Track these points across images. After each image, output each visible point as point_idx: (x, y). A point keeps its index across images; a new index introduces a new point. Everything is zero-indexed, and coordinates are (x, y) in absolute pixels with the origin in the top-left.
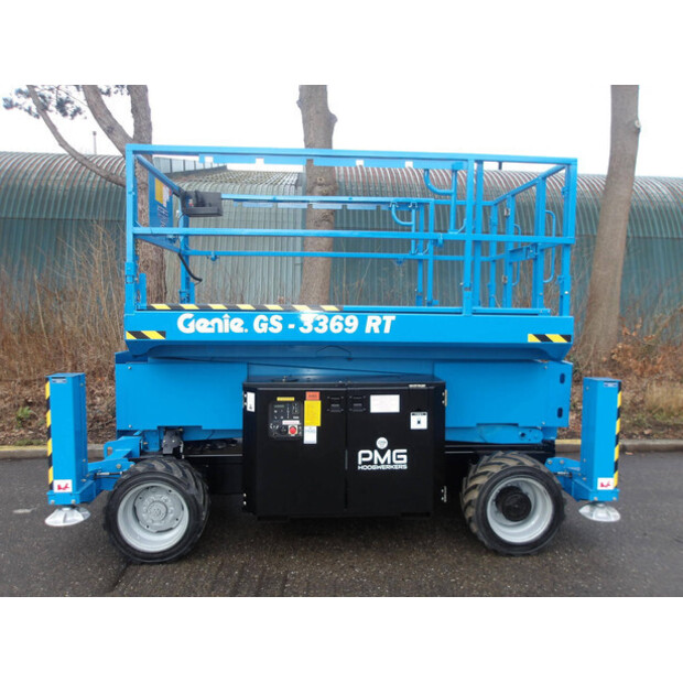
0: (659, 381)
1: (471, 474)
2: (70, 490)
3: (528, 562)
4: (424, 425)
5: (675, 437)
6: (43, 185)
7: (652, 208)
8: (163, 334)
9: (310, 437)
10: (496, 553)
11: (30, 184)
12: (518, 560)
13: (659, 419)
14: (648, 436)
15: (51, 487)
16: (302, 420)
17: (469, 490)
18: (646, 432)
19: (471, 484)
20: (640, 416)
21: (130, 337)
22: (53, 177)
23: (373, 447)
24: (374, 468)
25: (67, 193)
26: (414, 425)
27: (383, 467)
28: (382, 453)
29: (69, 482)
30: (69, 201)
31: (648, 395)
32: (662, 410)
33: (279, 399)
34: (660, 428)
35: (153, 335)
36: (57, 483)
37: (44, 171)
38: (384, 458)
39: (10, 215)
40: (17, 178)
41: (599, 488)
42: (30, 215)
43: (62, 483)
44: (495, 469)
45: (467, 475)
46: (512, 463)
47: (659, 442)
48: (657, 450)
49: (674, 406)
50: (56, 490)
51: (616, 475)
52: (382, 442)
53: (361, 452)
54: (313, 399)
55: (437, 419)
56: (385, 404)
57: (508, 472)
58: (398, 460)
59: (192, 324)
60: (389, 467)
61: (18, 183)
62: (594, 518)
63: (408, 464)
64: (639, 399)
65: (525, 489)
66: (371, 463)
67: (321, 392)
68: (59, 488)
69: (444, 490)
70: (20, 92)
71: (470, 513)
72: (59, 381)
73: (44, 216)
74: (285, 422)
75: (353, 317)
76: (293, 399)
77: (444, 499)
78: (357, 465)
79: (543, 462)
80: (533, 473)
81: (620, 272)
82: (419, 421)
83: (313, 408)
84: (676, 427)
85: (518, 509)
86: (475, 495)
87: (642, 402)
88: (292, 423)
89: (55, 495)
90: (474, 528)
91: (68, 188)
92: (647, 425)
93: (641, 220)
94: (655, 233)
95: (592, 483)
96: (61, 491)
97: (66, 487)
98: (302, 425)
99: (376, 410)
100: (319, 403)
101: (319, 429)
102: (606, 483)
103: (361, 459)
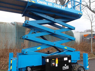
23: (64, 66)
27: (66, 69)
33: (53, 60)
38: (66, 67)
56: (66, 59)
67: (58, 58)
88: (54, 63)
99: (64, 60)
100: (58, 60)
101: (58, 64)
102: (88, 67)
103: (63, 68)
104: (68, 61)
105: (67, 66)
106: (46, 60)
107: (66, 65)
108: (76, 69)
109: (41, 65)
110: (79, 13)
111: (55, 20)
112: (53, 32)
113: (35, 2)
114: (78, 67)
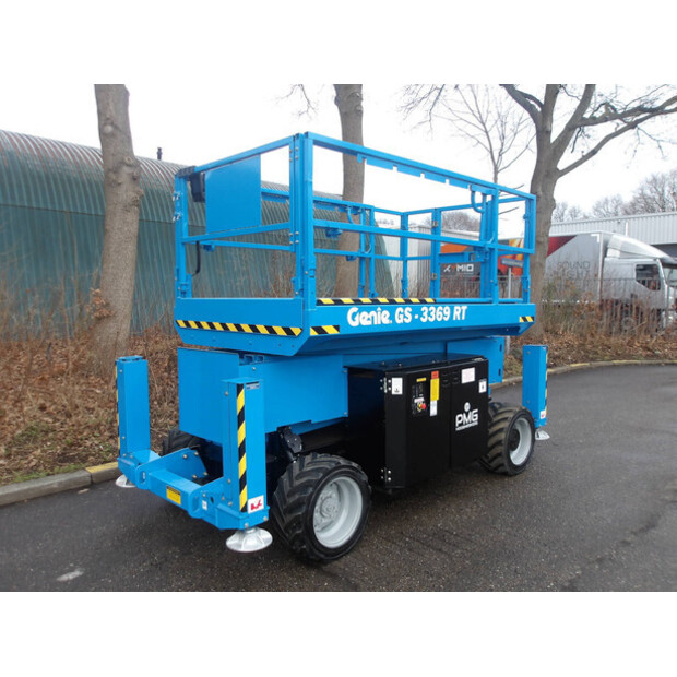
4: (485, 389)
8: (337, 328)
9: (434, 411)
15: (245, 509)
21: (313, 333)
23: (462, 411)
24: (463, 427)
26: (481, 390)
27: (468, 426)
28: (467, 414)
29: (262, 499)
33: (418, 380)
35: (331, 330)
36: (250, 502)
38: (468, 419)
41: (541, 418)
43: (254, 501)
50: (249, 510)
51: (546, 408)
53: (457, 417)
54: (435, 377)
56: (468, 376)
58: (474, 418)
59: (357, 318)
60: (470, 425)
63: (479, 421)
66: (462, 424)
67: (439, 371)
68: (253, 507)
72: (252, 387)
74: (416, 400)
75: (447, 308)
76: (424, 379)
78: (455, 427)
82: (483, 386)
83: (435, 386)
88: (420, 401)
89: (249, 516)
95: (538, 415)
96: (255, 510)
97: (259, 504)
98: (428, 401)
99: (464, 381)
100: (438, 380)
101: (438, 402)
102: (543, 414)
103: (458, 422)
104: (475, 385)
105: (471, 410)
106: (390, 385)
107: (467, 406)
108: (503, 436)
109: (346, 414)
114: (511, 415)
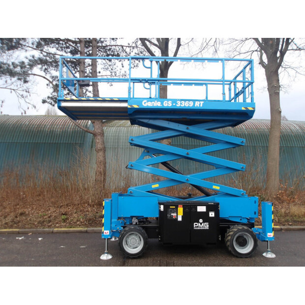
0: (295, 205)
1: (228, 232)
2: (108, 234)
3: (247, 259)
4: (213, 216)
5: (301, 225)
6: (52, 129)
7: (293, 135)
9: (180, 219)
10: (237, 257)
11: (47, 129)
12: (244, 259)
13: (295, 219)
14: (290, 225)
15: (103, 233)
16: (177, 214)
17: (227, 237)
18: (290, 224)
19: (228, 235)
20: (288, 218)
22: (55, 127)
23: (198, 222)
24: (199, 228)
25: (61, 133)
26: (210, 216)
27: (201, 228)
28: (201, 224)
29: (108, 231)
30: (62, 136)
31: (291, 210)
32: (296, 216)
33: (170, 207)
34: (295, 222)
36: (105, 231)
37: (52, 125)
38: (202, 225)
39: (39, 142)
40: (42, 127)
41: (268, 236)
42: (47, 142)
43: (106, 231)
44: (235, 230)
45: (226, 232)
46: (241, 228)
47: (294, 227)
48: (294, 230)
49: (300, 214)
50: (104, 234)
51: (273, 232)
52: (201, 221)
53: (195, 224)
54: (180, 207)
55: (217, 213)
56: (202, 209)
57: (239, 231)
58: (206, 226)
60: (203, 228)
61: (42, 129)
62: (267, 257)
63: (209, 227)
64: (287, 212)
65: (245, 237)
66: (198, 227)
67: (183, 205)
69: (220, 236)
70: (49, 97)
71: (228, 243)
73: (52, 142)
74: (172, 214)
76: (174, 207)
77: (220, 239)
79: (251, 229)
80: (247, 231)
81: (278, 163)
82: (212, 214)
83: (181, 210)
84: (302, 222)
85: (243, 243)
86: (229, 238)
87: (289, 213)
88: (174, 214)
89: (104, 235)
90: (230, 249)
91: (61, 131)
92: (291, 221)
93: (289, 140)
94: (295, 145)
95: (266, 235)
96: (106, 234)
98: (177, 215)
99: (199, 210)
100: (182, 208)
101: (182, 216)
102: (270, 235)
103: (195, 226)
104: (207, 213)
106: (160, 207)
110: (243, 109)
111: (188, 129)
112: (184, 155)
113: (138, 106)
